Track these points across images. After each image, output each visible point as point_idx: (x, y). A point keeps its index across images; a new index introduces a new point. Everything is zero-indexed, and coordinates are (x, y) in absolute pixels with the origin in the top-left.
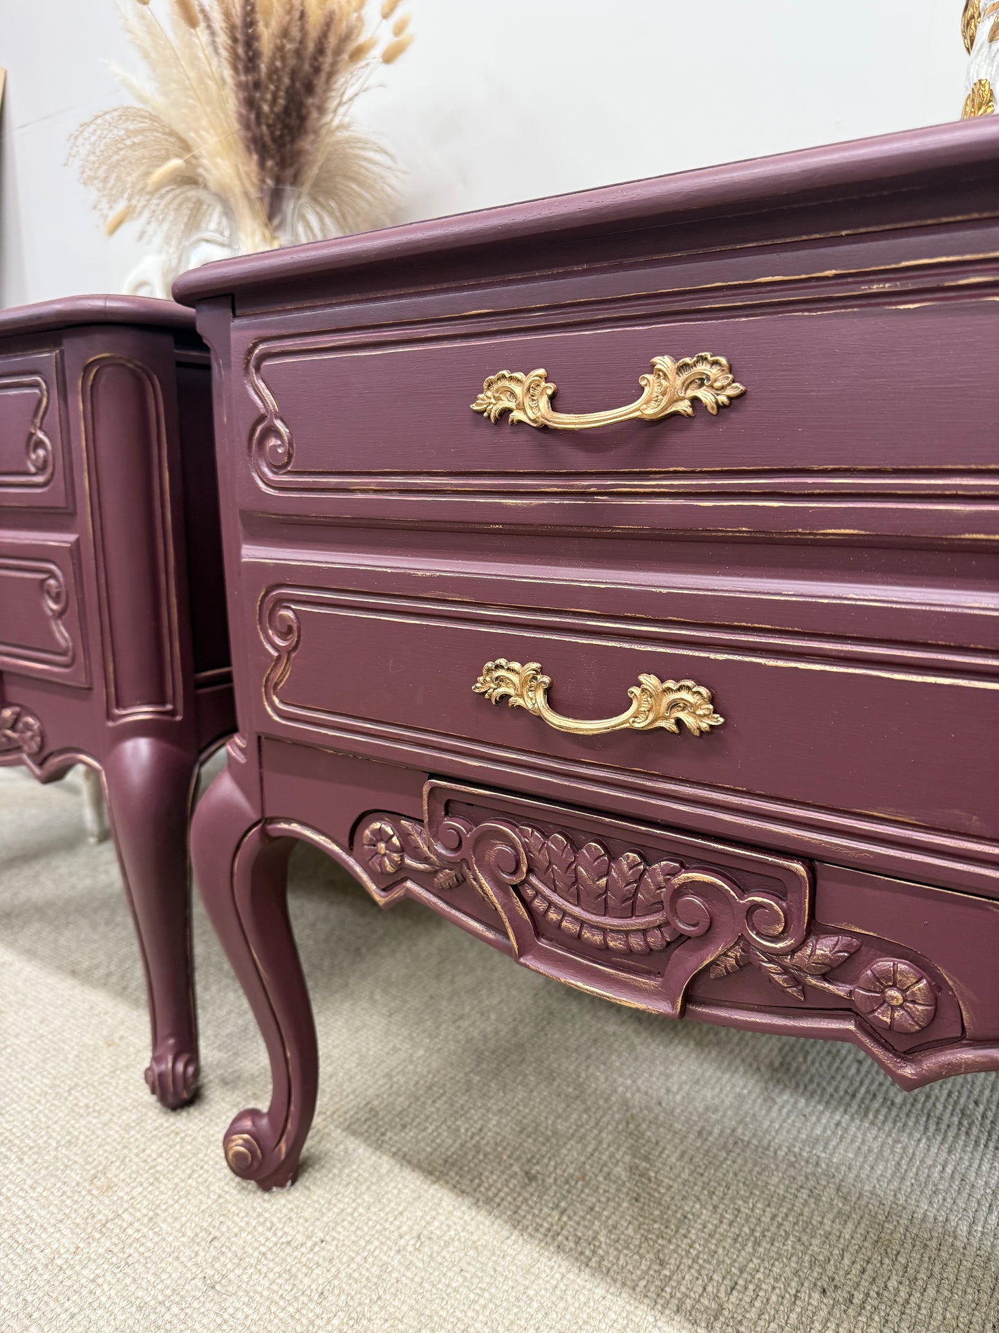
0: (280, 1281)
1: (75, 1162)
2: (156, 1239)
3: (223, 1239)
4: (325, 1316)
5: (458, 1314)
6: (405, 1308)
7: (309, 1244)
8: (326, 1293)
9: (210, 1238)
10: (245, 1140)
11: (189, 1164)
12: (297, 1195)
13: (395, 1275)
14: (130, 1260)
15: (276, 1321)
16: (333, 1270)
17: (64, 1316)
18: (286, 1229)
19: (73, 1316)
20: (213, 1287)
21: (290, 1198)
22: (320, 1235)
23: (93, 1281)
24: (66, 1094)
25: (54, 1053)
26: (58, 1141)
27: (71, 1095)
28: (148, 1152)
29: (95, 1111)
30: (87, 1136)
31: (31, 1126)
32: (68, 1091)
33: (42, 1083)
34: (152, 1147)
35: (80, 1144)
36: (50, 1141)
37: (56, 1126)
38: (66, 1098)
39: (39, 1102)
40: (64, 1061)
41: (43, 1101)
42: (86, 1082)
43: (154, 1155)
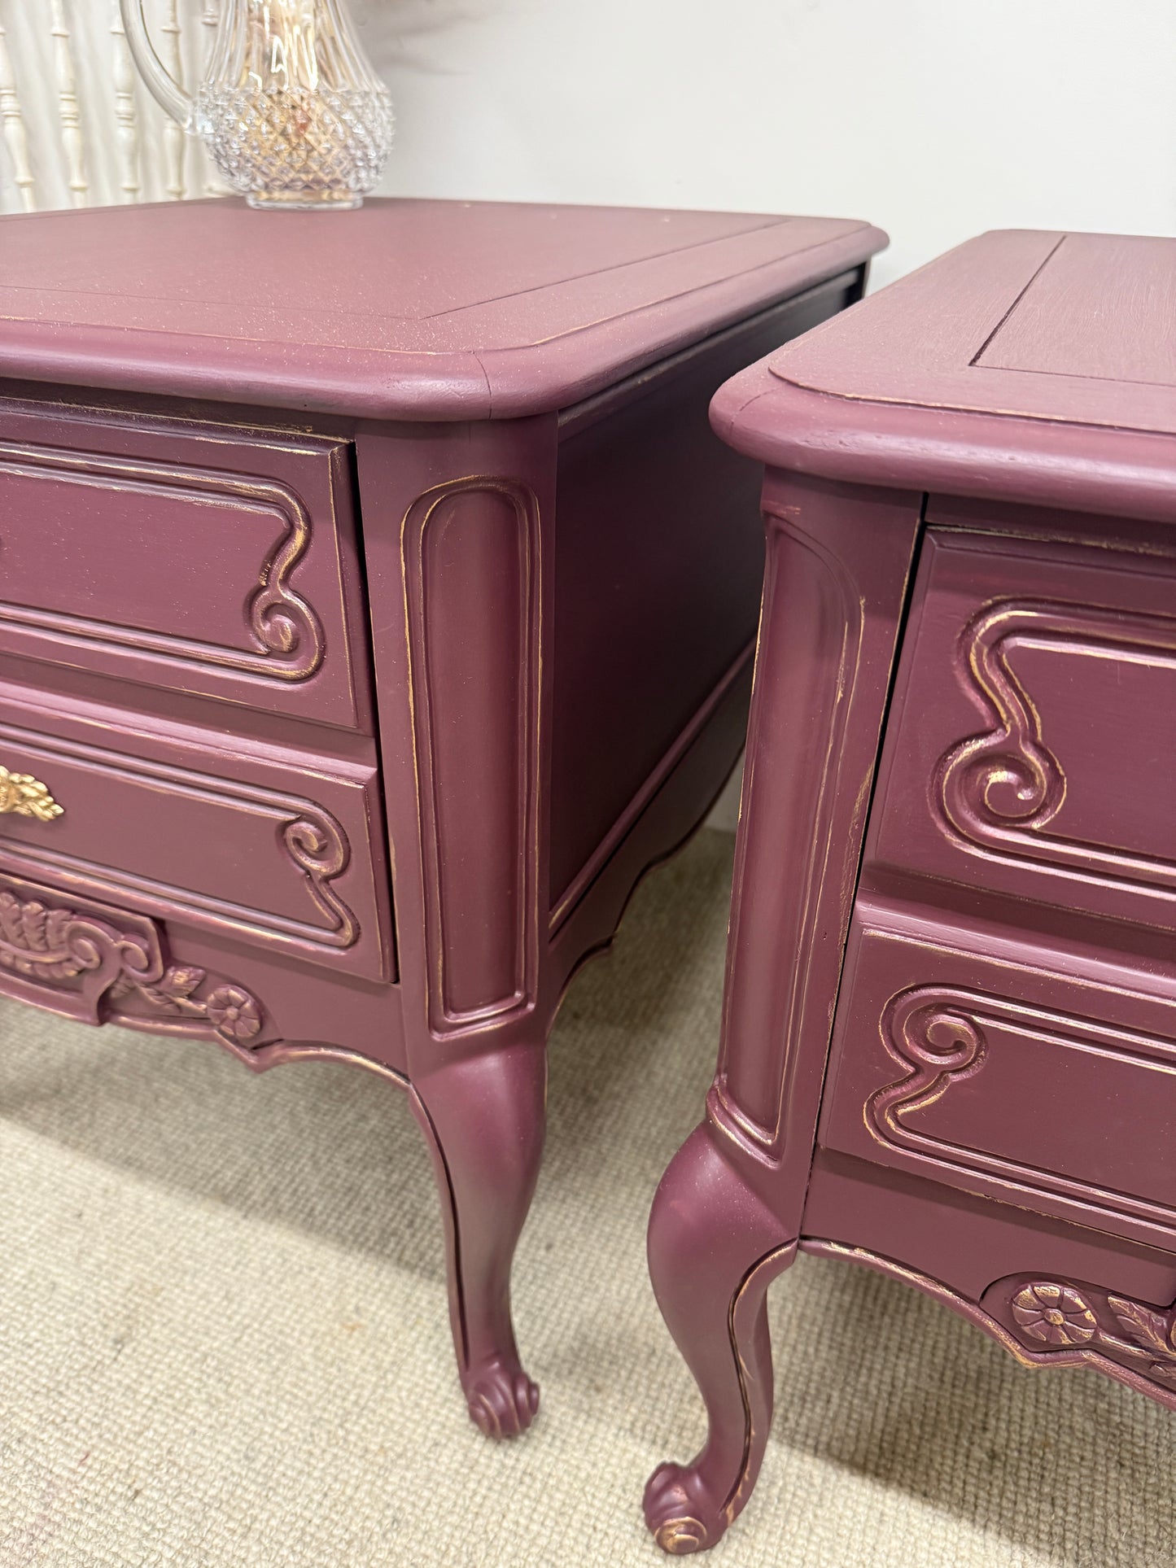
10: (687, 1524)
21: (732, 1554)
24: (341, 1433)
25: (279, 1356)
26: (380, 1523)
27: (348, 1432)
28: (511, 1516)
29: (400, 1456)
30: (414, 1505)
31: (327, 1503)
32: (341, 1426)
33: (296, 1417)
34: (512, 1507)
35: (412, 1519)
36: (368, 1524)
37: (360, 1495)
38: (346, 1440)
39: (311, 1454)
40: (303, 1369)
41: (317, 1452)
42: (356, 1403)
43: (523, 1521)
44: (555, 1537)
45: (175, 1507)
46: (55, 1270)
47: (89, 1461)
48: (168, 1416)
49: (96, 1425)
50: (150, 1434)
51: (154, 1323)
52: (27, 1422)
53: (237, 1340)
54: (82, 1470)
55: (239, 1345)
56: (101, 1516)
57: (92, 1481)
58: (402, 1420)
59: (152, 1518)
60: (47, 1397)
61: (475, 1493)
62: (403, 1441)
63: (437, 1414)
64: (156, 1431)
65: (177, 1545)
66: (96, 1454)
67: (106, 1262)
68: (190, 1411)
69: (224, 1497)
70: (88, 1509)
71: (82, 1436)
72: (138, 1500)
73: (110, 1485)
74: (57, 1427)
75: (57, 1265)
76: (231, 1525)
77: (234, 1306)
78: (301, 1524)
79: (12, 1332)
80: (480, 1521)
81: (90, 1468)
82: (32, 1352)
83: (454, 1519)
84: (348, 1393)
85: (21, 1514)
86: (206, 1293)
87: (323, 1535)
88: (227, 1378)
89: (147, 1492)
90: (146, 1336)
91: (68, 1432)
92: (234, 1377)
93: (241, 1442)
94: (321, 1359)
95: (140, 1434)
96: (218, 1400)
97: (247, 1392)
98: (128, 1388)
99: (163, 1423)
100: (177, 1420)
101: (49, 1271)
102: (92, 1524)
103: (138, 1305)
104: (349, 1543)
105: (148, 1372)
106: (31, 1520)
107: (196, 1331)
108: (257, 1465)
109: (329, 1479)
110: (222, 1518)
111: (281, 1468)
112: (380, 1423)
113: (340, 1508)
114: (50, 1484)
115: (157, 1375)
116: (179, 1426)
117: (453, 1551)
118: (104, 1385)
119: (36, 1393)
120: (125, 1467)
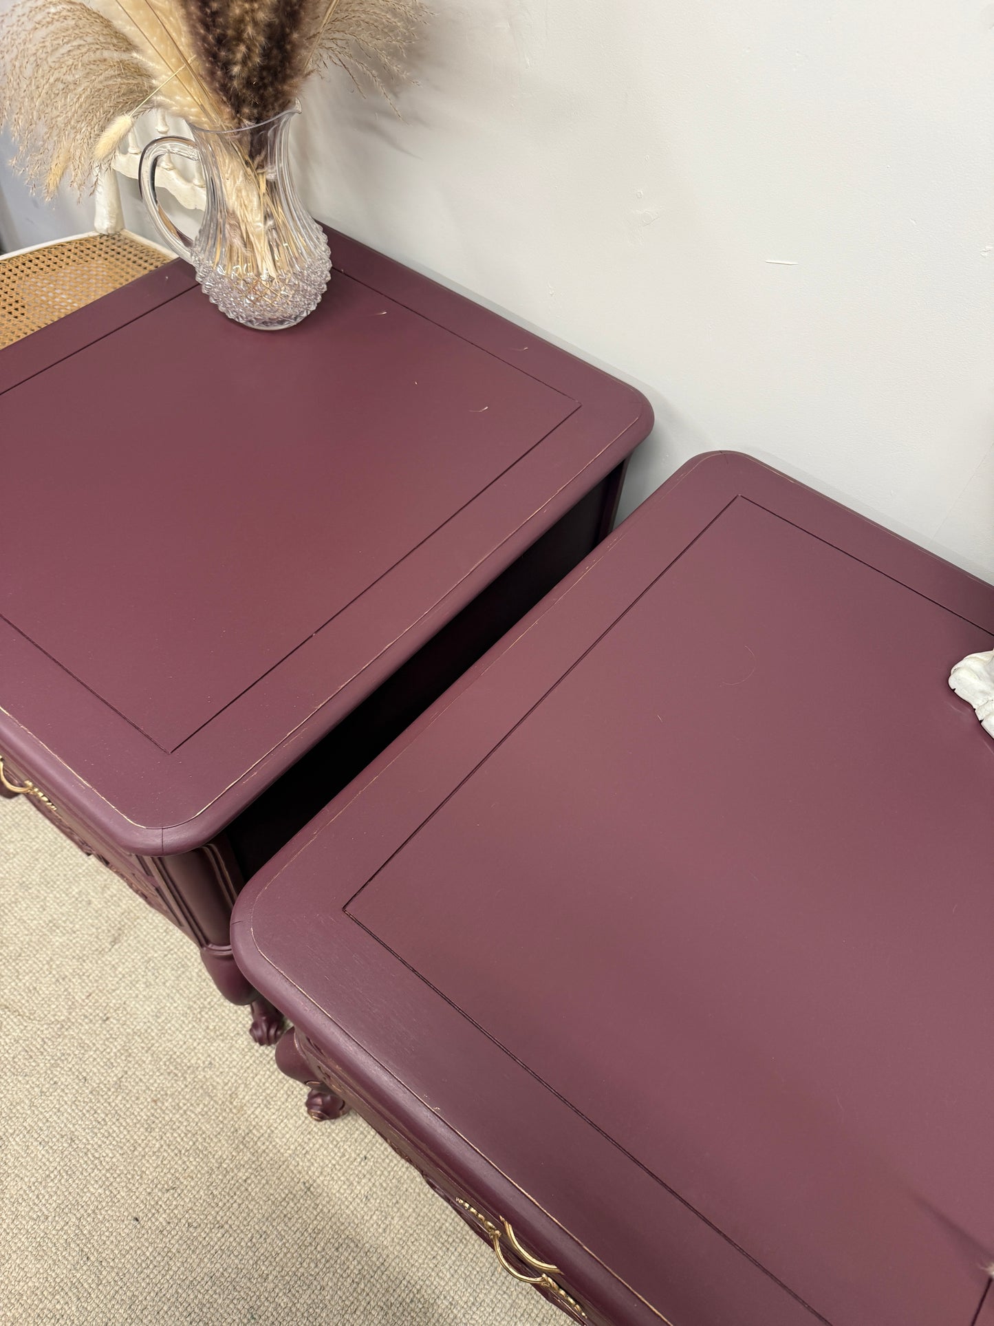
0: (345, 1187)
1: (218, 1083)
2: (275, 1151)
3: (311, 1153)
4: (370, 1214)
5: (437, 1216)
6: (410, 1210)
7: (359, 1160)
8: (369, 1197)
9: (304, 1152)
11: (285, 1088)
12: (350, 1118)
13: (405, 1186)
14: (263, 1166)
15: (344, 1216)
16: (373, 1180)
17: (235, 1205)
18: (345, 1147)
19: (239, 1205)
20: (309, 1189)
21: (346, 1121)
22: (364, 1152)
23: (245, 1181)
24: (199, 1016)
25: (182, 969)
26: (204, 1062)
27: (202, 1016)
28: (259, 1076)
29: (221, 1035)
30: (220, 1059)
31: (184, 1047)
32: (200, 1013)
33: (182, 1002)
34: (261, 1072)
35: (217, 1065)
36: (199, 1061)
37: (199, 1047)
38: (200, 1020)
39: (184, 1022)
40: (191, 980)
41: (187, 1022)
42: (209, 1003)
43: (263, 1080)
44: (275, 1091)
45: (122, 1030)
46: (92, 894)
47: (90, 998)
48: (128, 985)
49: (97, 981)
50: (118, 992)
51: (131, 935)
52: (68, 971)
53: (166, 955)
54: (87, 1001)
55: (166, 958)
56: (91, 1025)
57: (90, 1007)
58: (227, 1017)
59: (111, 1032)
60: (78, 961)
61: (248, 1061)
62: (225, 1028)
63: (243, 1019)
64: (121, 992)
65: (119, 1047)
66: (94, 995)
67: (115, 895)
68: (137, 986)
69: (143, 1031)
70: (86, 1020)
71: (90, 984)
72: (107, 1022)
73: (97, 1012)
74: (80, 978)
75: (93, 891)
76: (143, 1045)
77: (169, 937)
78: (171, 1053)
79: (68, 922)
80: (245, 1075)
81: (90, 1001)
82: (74, 935)
83: (235, 1070)
84: (208, 997)
85: (59, 1014)
86: (157, 926)
87: (179, 1060)
88: (157, 974)
89: (112, 1020)
90: (126, 941)
91: (84, 981)
92: (160, 974)
93: (156, 1008)
94: (200, 977)
95: (114, 991)
96: (151, 984)
97: (164, 983)
98: (113, 966)
99: (125, 988)
100: (131, 989)
101: (89, 894)
102: (87, 1027)
103: (126, 923)
104: (189, 1068)
105: (123, 961)
106: (63, 1018)
107: (148, 945)
108: (160, 1021)
109: (188, 1036)
110: (139, 1040)
111: (169, 1025)
112: (217, 1016)
113: (188, 1050)
114: (73, 1003)
115: (127, 963)
116: (131, 992)
117: (230, 1084)
118: (103, 962)
119: (74, 957)
120: (104, 1005)
